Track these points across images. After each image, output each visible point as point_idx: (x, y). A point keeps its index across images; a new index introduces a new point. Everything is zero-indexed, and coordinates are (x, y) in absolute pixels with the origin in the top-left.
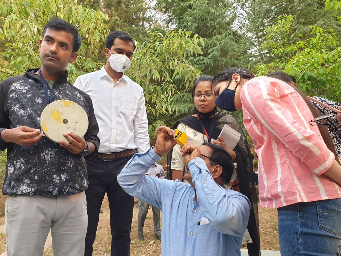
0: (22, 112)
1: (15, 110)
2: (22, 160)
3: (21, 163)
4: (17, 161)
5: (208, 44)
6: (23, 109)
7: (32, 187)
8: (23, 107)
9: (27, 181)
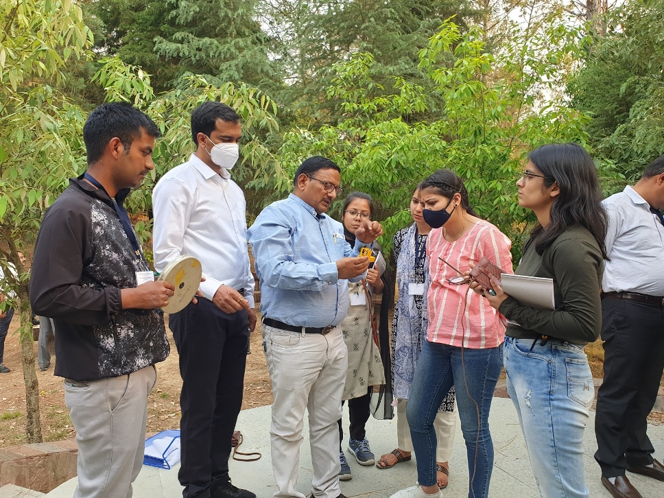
0: (115, 256)
1: (107, 254)
2: (130, 324)
3: (128, 330)
4: (121, 328)
5: (221, 53)
6: (116, 252)
7: (148, 358)
8: (116, 249)
9: (142, 351)
